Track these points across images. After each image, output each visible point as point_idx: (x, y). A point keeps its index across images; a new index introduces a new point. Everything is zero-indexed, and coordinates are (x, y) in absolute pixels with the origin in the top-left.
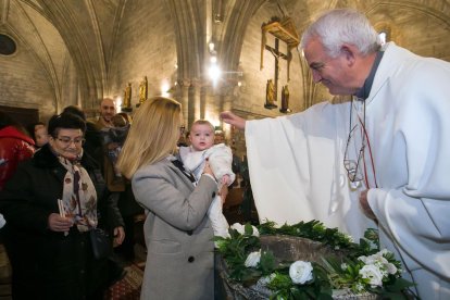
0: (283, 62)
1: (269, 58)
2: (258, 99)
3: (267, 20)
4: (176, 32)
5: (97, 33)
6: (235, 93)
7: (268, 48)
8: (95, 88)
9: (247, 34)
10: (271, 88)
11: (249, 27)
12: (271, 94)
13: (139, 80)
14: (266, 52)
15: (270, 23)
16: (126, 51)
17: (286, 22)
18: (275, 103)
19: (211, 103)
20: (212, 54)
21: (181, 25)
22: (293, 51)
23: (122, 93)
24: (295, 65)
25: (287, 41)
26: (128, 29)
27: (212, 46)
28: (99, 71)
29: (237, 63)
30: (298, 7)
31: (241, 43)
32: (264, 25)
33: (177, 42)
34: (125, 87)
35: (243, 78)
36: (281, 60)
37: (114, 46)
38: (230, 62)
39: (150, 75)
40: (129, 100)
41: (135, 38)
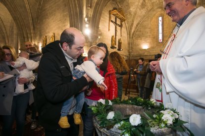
0: (118, 28)
1: (112, 26)
3: (111, 9)
4: (69, 12)
7: (112, 21)
8: (28, 38)
9: (102, 15)
10: (113, 39)
11: (103, 12)
12: (114, 42)
13: (51, 34)
14: (111, 23)
15: (113, 10)
16: (44, 20)
17: (120, 10)
19: (86, 46)
20: (86, 23)
21: (72, 9)
22: (123, 23)
23: (42, 41)
24: (124, 29)
25: (120, 19)
26: (45, 10)
27: (86, 19)
28: (30, 30)
29: (98, 28)
30: (125, 4)
31: (100, 19)
32: (110, 11)
33: (70, 16)
34: (43, 38)
35: (100, 35)
37: (38, 18)
38: (95, 26)
39: (56, 32)
40: (46, 44)
41: (48, 15)
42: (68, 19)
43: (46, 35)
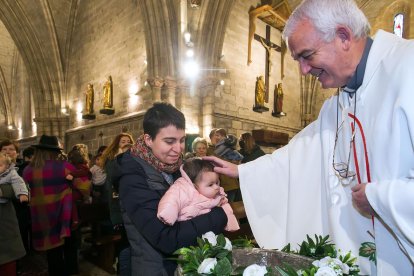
0: (275, 55)
1: (259, 49)
2: (245, 101)
3: (255, 3)
4: (144, 21)
5: (50, 23)
6: (217, 94)
7: (258, 38)
8: (51, 92)
9: (230, 20)
10: (261, 88)
11: (233, 12)
12: (261, 95)
13: (103, 80)
14: (255, 43)
15: (259, 6)
16: (86, 46)
17: (279, 5)
18: (266, 105)
19: (187, 106)
20: (189, 47)
21: (150, 12)
25: (280, 29)
26: (86, 19)
27: (188, 37)
28: (55, 71)
29: (219, 57)
31: (223, 32)
32: (252, 9)
33: (146, 32)
35: (226, 76)
36: (273, 52)
37: (71, 40)
38: (210, 55)
39: (115, 74)
40: (92, 105)
41: (95, 29)
42: (142, 37)
43: (92, 82)
